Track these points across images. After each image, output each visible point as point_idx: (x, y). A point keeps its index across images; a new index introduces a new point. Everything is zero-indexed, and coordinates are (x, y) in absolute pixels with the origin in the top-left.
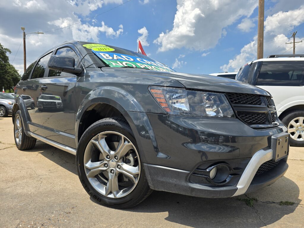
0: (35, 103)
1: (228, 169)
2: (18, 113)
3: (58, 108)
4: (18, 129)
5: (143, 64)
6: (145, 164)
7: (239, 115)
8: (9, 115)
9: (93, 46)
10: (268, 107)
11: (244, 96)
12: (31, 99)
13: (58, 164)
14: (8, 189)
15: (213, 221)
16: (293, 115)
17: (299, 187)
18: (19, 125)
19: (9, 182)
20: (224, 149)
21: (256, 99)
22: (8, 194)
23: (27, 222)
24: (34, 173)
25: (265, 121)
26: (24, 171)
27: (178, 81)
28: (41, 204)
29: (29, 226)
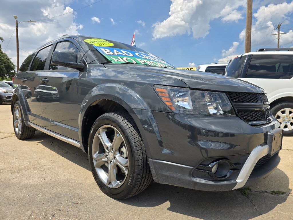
0: (32, 93)
1: (229, 164)
2: (18, 104)
3: (54, 98)
4: (18, 119)
5: (142, 59)
6: (150, 159)
7: (238, 113)
8: (3, 103)
9: (94, 40)
10: (264, 104)
11: (243, 94)
12: (28, 89)
13: (59, 154)
14: (14, 179)
15: (212, 211)
16: (279, 106)
17: (288, 176)
18: (18, 115)
19: (14, 172)
20: (224, 146)
21: (253, 97)
22: (15, 185)
23: (38, 213)
24: (37, 163)
25: (262, 118)
26: (27, 161)
27: (181, 80)
28: (49, 195)
29: (41, 217)
